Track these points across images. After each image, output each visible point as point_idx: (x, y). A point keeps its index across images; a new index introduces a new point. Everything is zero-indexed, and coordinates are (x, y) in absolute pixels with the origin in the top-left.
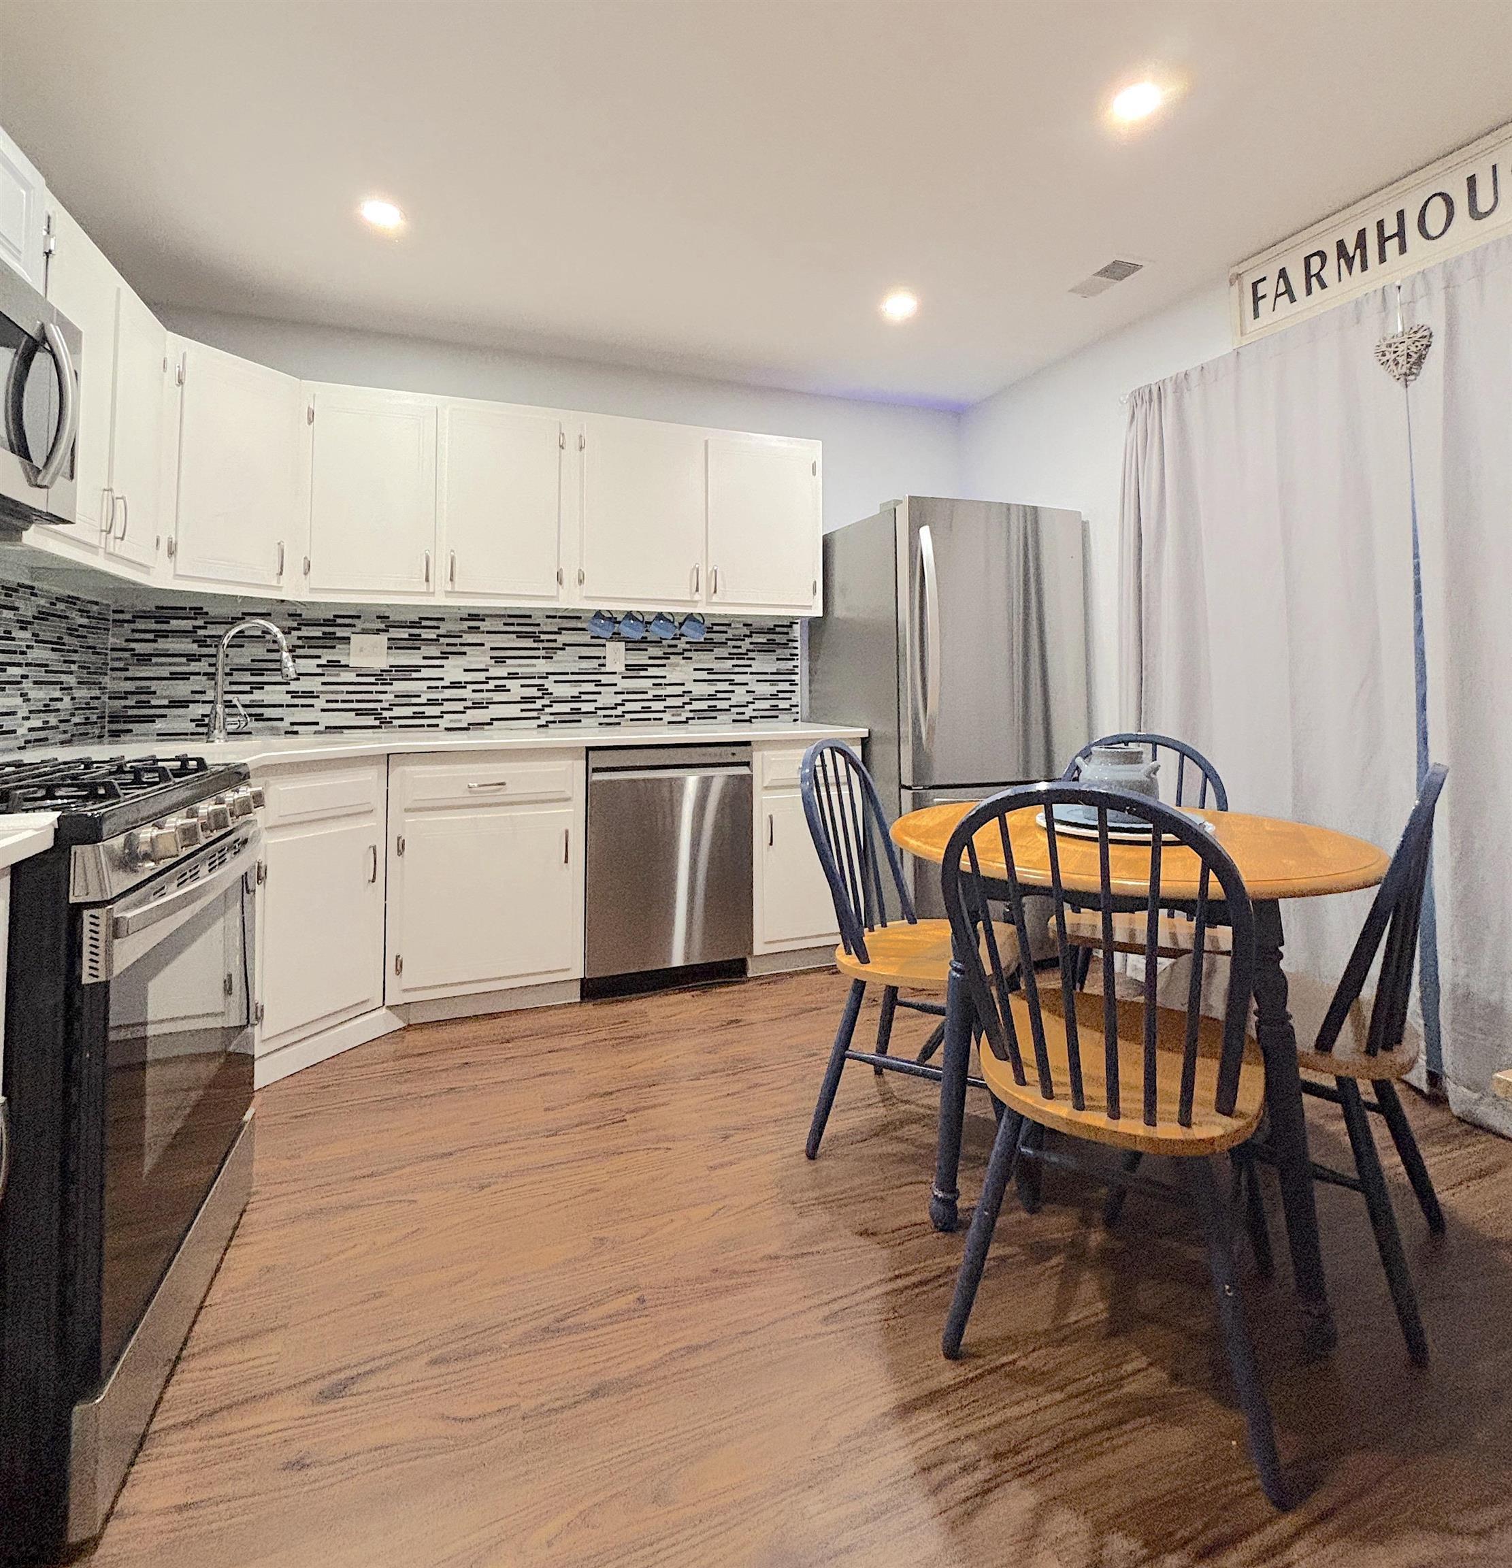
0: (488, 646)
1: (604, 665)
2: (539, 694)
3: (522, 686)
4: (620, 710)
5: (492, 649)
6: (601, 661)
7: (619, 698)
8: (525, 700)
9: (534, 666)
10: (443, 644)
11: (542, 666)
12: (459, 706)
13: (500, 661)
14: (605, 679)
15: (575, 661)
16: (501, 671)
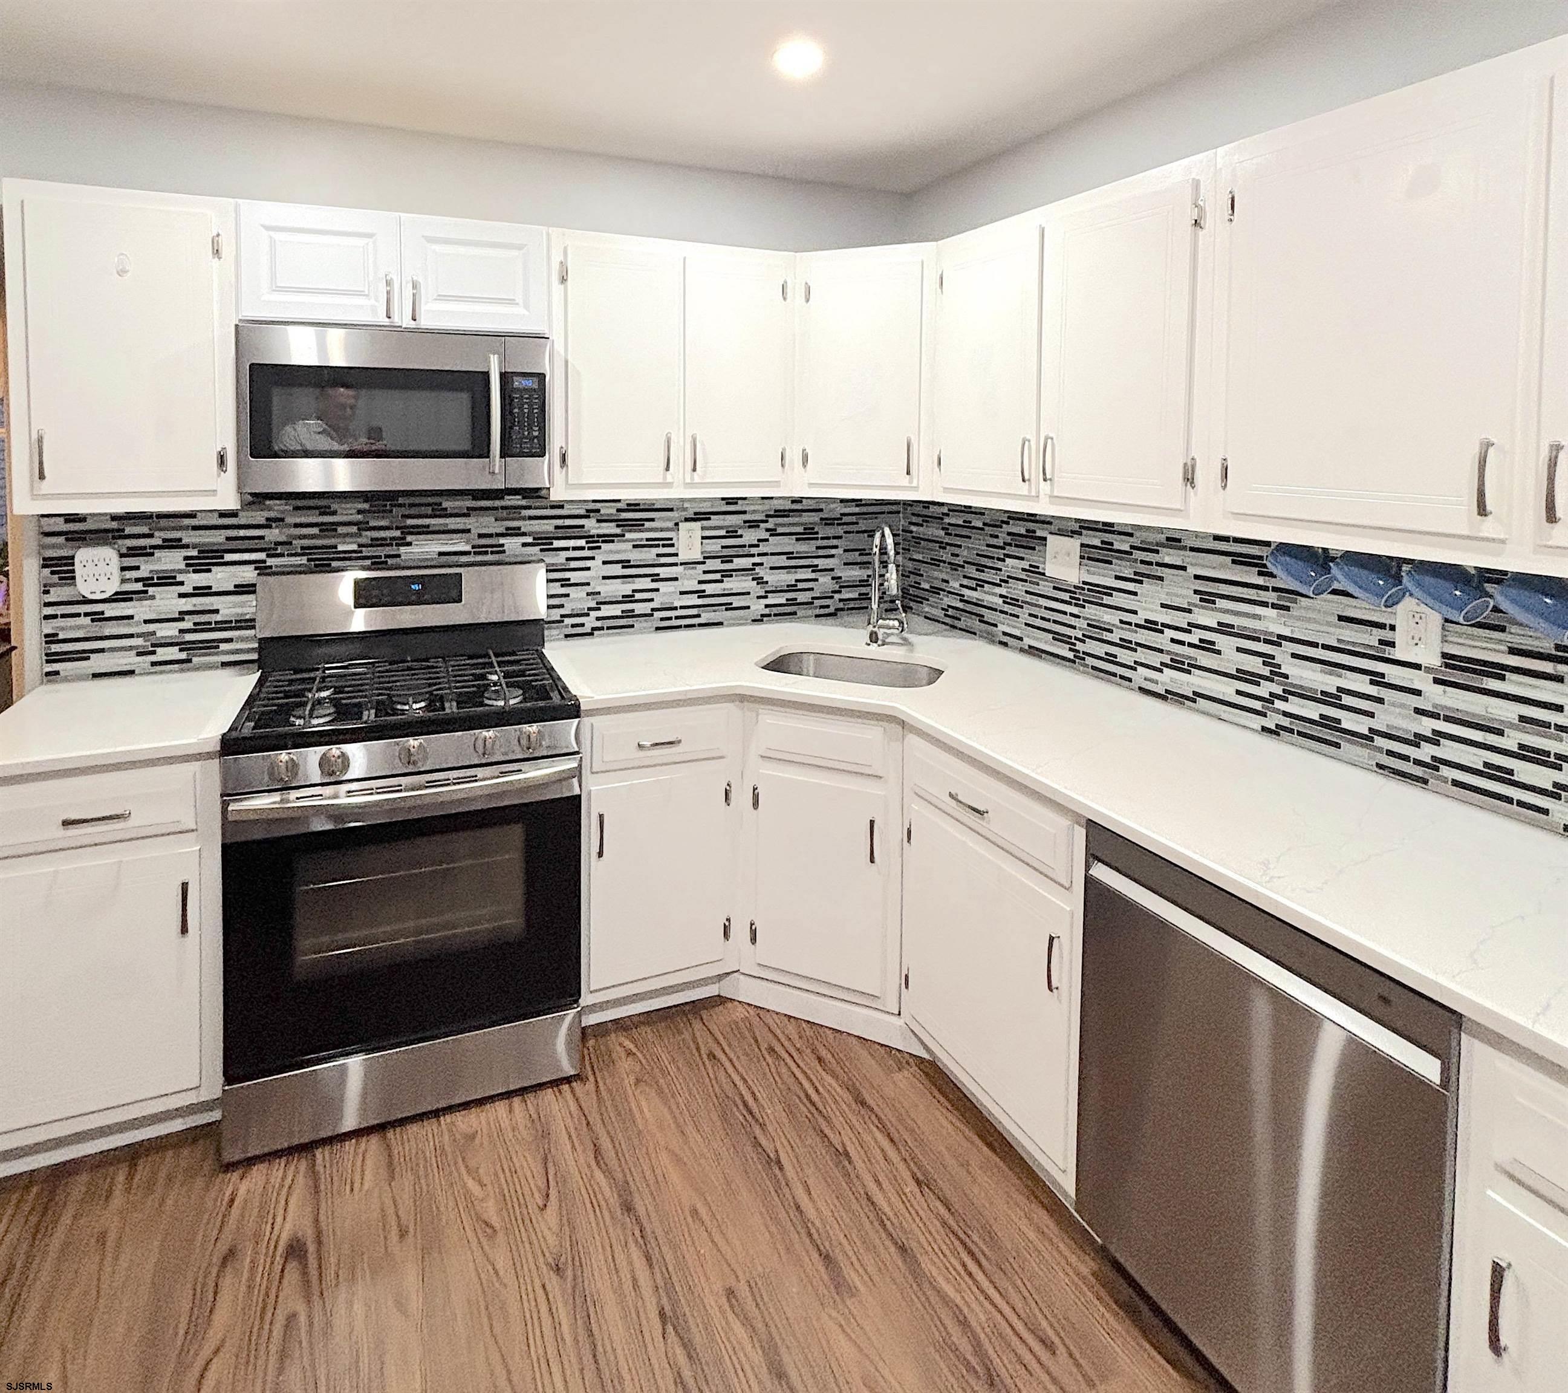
0: (1192, 571)
1: (1392, 644)
2: (1266, 671)
3: (1239, 650)
4: (1426, 752)
5: (1197, 577)
6: (1386, 634)
7: (1427, 726)
8: (1242, 675)
9: (1258, 617)
10: (1135, 561)
11: (1272, 622)
12: (1155, 659)
13: (1208, 599)
14: (1393, 674)
15: (1329, 624)
16: (1209, 619)
